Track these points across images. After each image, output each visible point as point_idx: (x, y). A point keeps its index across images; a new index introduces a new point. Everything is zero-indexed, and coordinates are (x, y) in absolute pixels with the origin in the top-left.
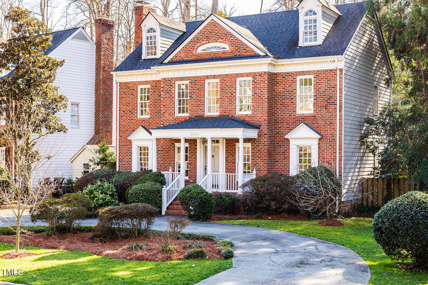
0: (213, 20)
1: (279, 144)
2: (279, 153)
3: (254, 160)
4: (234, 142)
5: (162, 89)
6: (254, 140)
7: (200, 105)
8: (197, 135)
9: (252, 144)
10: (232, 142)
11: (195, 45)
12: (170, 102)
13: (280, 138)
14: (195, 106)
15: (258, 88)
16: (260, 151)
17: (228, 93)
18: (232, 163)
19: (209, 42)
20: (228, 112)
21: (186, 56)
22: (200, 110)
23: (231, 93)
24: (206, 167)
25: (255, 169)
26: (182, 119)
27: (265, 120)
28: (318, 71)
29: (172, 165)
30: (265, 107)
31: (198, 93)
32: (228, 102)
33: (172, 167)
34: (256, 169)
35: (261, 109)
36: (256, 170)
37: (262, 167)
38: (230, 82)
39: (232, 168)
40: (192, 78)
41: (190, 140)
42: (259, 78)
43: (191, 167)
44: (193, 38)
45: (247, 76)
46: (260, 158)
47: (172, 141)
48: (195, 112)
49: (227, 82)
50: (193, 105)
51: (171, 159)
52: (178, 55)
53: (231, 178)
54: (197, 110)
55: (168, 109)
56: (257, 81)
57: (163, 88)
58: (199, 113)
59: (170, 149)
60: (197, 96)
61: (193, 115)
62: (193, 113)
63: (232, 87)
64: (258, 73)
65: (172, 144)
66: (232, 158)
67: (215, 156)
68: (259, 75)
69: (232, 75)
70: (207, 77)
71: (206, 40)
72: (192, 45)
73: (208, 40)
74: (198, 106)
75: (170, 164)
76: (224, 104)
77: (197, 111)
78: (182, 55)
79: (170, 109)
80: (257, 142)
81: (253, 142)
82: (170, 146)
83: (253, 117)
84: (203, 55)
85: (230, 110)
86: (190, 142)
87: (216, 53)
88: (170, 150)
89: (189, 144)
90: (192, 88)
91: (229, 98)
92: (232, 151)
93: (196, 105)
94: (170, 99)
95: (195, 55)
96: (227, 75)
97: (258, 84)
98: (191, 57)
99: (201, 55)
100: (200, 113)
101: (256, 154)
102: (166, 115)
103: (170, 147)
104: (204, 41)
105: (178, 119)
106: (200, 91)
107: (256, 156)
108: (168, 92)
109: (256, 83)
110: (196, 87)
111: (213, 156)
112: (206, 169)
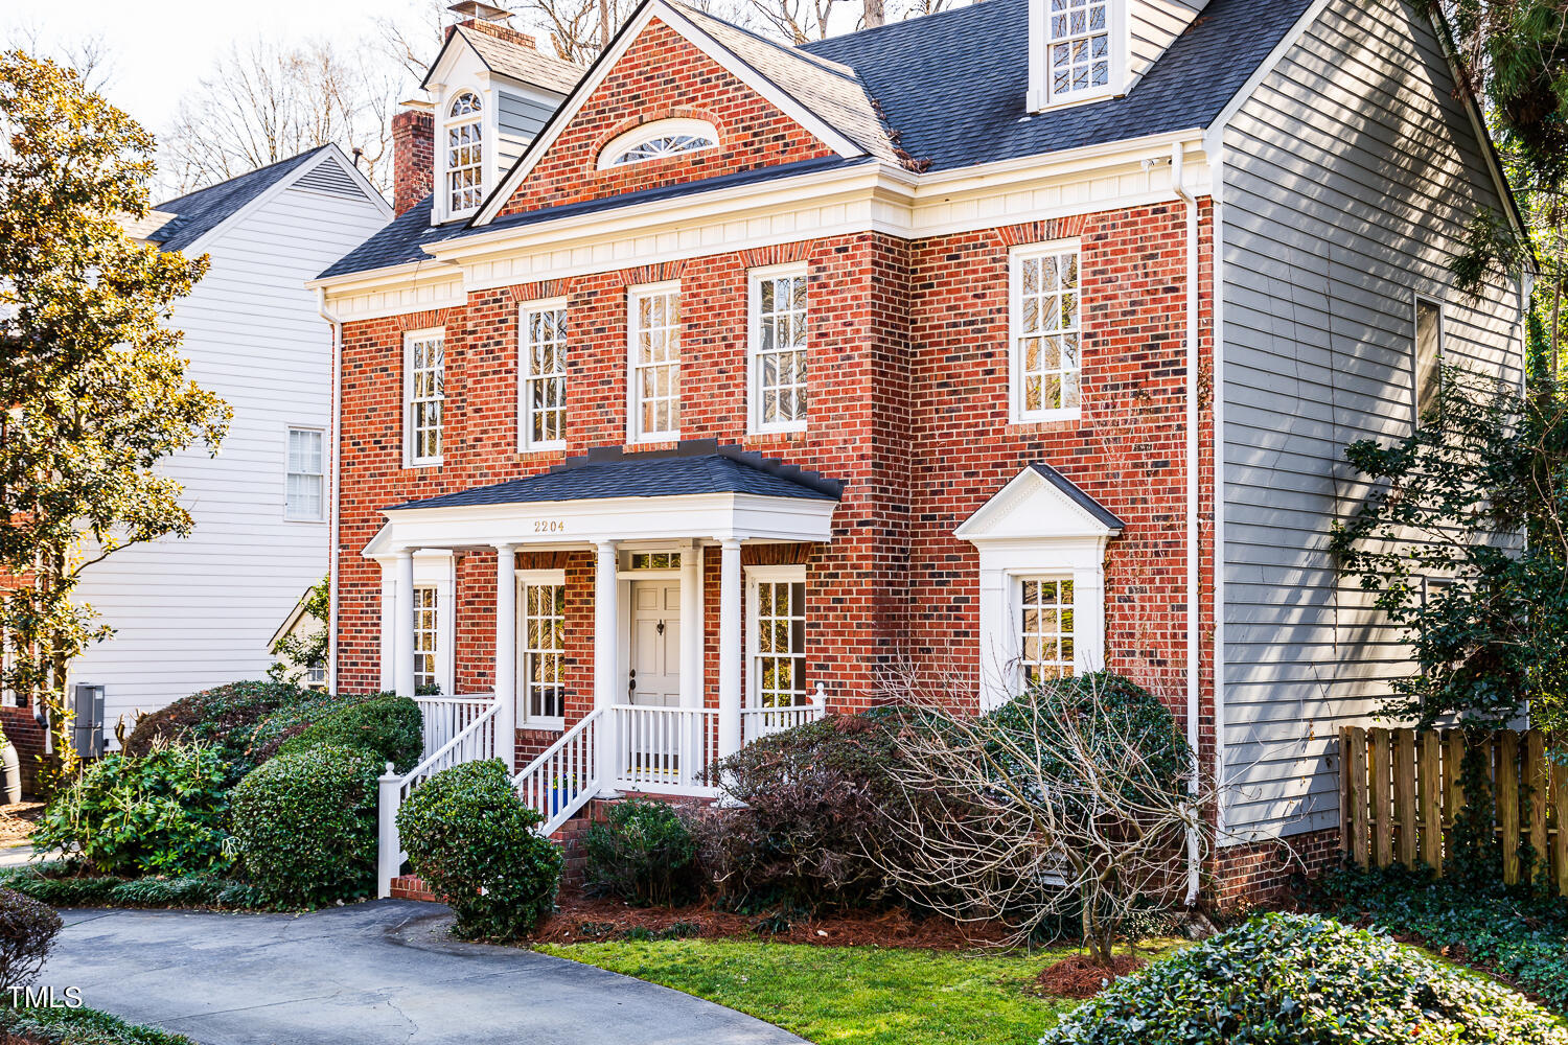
0: (655, 21)
1: (933, 567)
2: (936, 609)
3: (818, 642)
5: (470, 340)
6: (819, 550)
7: (607, 398)
8: (558, 531)
9: (809, 567)
11: (590, 137)
12: (500, 394)
13: (936, 542)
14: (588, 408)
15: (834, 309)
16: (840, 601)
17: (712, 341)
19: (641, 123)
20: (713, 427)
21: (557, 190)
22: (609, 421)
23: (724, 339)
24: (633, 674)
25: (820, 686)
26: (540, 464)
27: (862, 457)
28: (1099, 217)
30: (861, 398)
31: (600, 346)
32: (714, 380)
34: (826, 685)
35: (847, 408)
36: (826, 692)
37: (850, 677)
38: (723, 292)
40: (578, 282)
41: (572, 558)
42: (836, 265)
43: (573, 677)
44: (582, 109)
45: (790, 258)
46: (841, 634)
48: (589, 430)
49: (711, 294)
50: (582, 400)
52: (530, 187)
54: (597, 422)
55: (490, 424)
56: (830, 277)
57: (474, 332)
58: (602, 436)
60: (596, 362)
61: (581, 446)
62: (583, 438)
63: (729, 314)
64: (833, 239)
67: (669, 627)
68: (839, 251)
69: (727, 259)
70: (636, 275)
71: (631, 114)
72: (577, 139)
73: (636, 112)
74: (599, 406)
76: (698, 389)
77: (596, 429)
78: (544, 186)
79: (501, 423)
80: (829, 558)
81: (814, 559)
83: (814, 444)
84: (617, 178)
85: (720, 419)
86: (569, 565)
87: (667, 168)
89: (568, 573)
90: (578, 325)
91: (716, 364)
93: (594, 399)
94: (500, 379)
95: (589, 183)
96: (709, 260)
97: (832, 293)
98: (577, 193)
99: (612, 179)
100: (609, 435)
101: (827, 617)
102: (485, 449)
104: (623, 116)
105: (527, 465)
106: (608, 337)
107: (825, 626)
108: (492, 352)
109: (825, 286)
110: (593, 323)
111: (661, 627)
112: (632, 685)
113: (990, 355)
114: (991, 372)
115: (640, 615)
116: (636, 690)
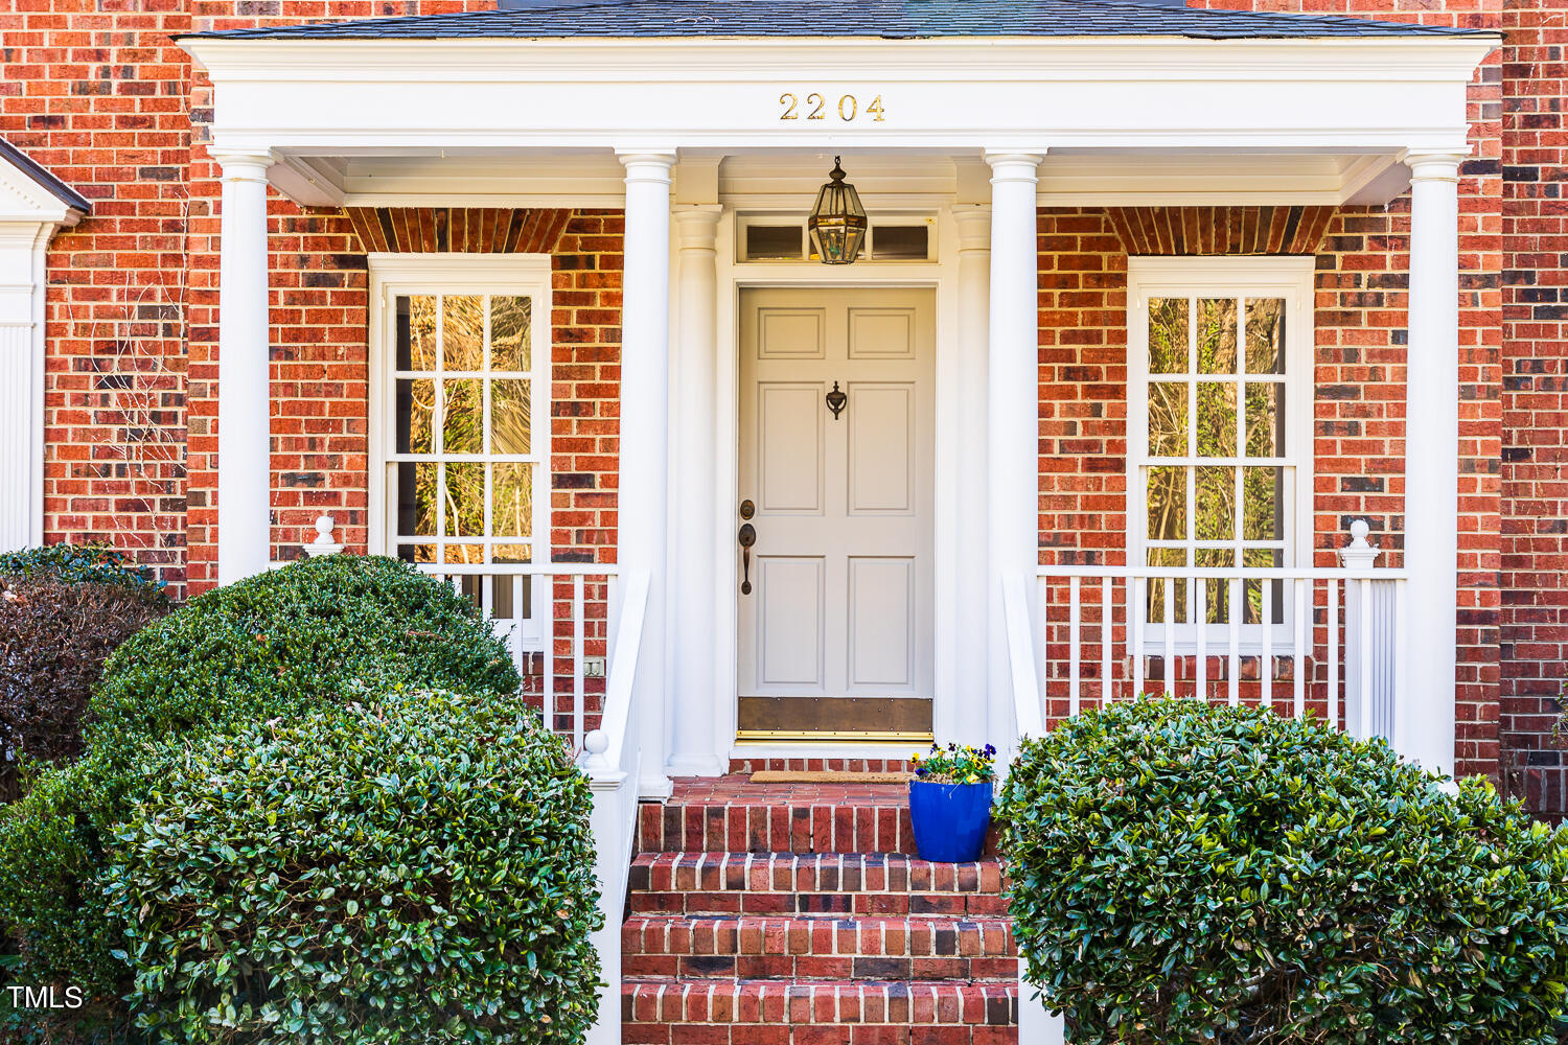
1: (1530, 277)
2: (1537, 366)
3: (1354, 429)
4: (1110, 244)
6: (1353, 225)
8: (864, 120)
9: (1324, 262)
10: (1088, 244)
13: (1539, 226)
18: (1091, 466)
24: (747, 510)
25: (1360, 529)
29: (334, 498)
33: (338, 517)
34: (1375, 524)
36: (1374, 540)
39: (1093, 521)
41: (576, 226)
47: (342, 225)
51: (324, 426)
53: (1075, 623)
59: (315, 317)
65: (343, 262)
66: (1096, 410)
67: (858, 399)
75: (315, 479)
81: (1339, 244)
82: (314, 280)
86: (569, 244)
88: (316, 335)
89: (560, 263)
92: (1089, 337)
101: (1375, 373)
103: (308, 298)
107: (1371, 393)
111: (837, 400)
112: (746, 537)
115: (766, 370)
116: (754, 550)
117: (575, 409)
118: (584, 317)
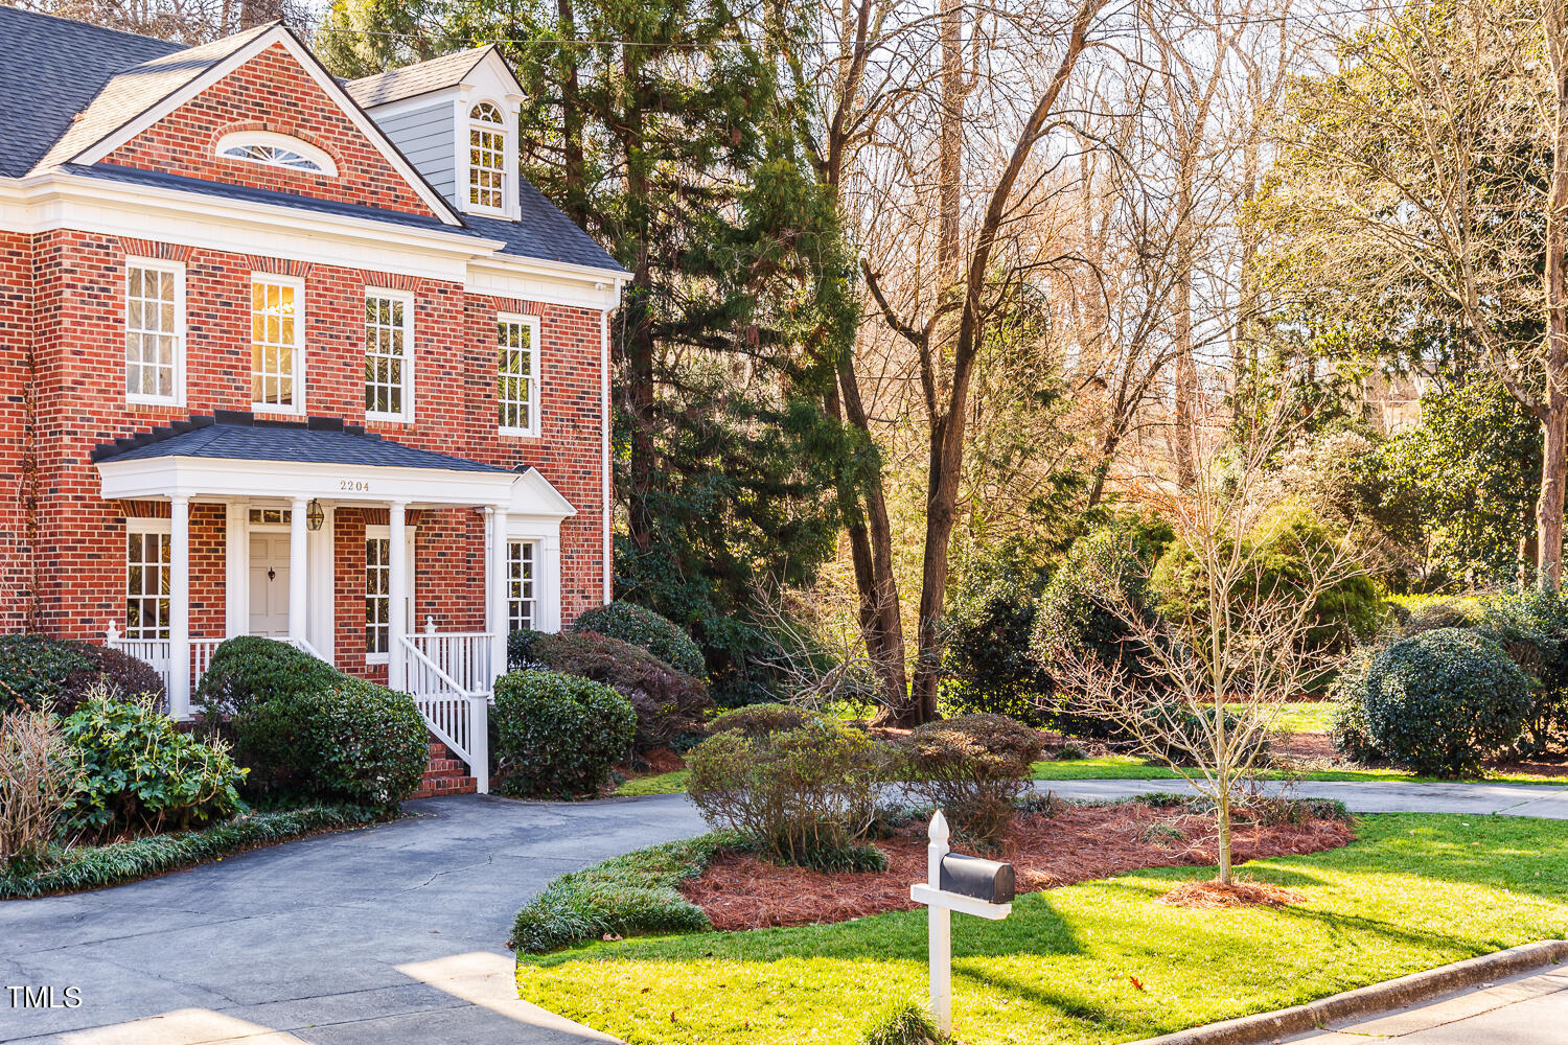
0: (278, 45)
3: (428, 585)
4: (360, 521)
5: (66, 278)
6: (428, 516)
7: (236, 367)
9: (419, 528)
10: (355, 521)
11: (211, 122)
12: (108, 341)
14: (215, 372)
15: (437, 335)
16: (444, 554)
17: (338, 337)
18: (356, 598)
19: (265, 128)
20: (339, 409)
21: (174, 159)
22: (237, 388)
23: (348, 338)
25: (430, 619)
26: (158, 417)
27: (458, 449)
28: (553, 307)
29: (115, 613)
30: (457, 405)
31: (227, 318)
32: (339, 370)
33: (117, 621)
34: (434, 617)
35: (446, 411)
36: (434, 623)
37: (451, 610)
38: (347, 299)
39: (357, 618)
40: (201, 253)
41: (197, 509)
42: (437, 300)
43: (201, 619)
44: (203, 93)
45: (402, 287)
46: (444, 579)
47: (118, 507)
48: (214, 393)
49: (337, 298)
50: (207, 365)
51: (111, 585)
52: (140, 145)
54: (225, 387)
55: (94, 369)
56: (434, 309)
57: (72, 272)
58: (230, 401)
59: (107, 542)
60: (222, 331)
61: (207, 406)
62: (208, 399)
63: (353, 319)
64: (437, 282)
65: (118, 521)
66: (358, 579)
67: (275, 575)
68: (441, 291)
69: (351, 273)
70: (263, 263)
71: (254, 118)
72: (197, 119)
73: (261, 119)
74: (226, 373)
75: (109, 606)
76: (325, 375)
77: (222, 393)
78: (158, 149)
79: (108, 370)
80: (435, 522)
82: (107, 528)
83: (423, 434)
84: (241, 170)
85: (346, 403)
86: (194, 516)
87: (291, 178)
88: (109, 549)
89: (191, 523)
90: (201, 294)
91: (342, 357)
92: (356, 553)
93: (221, 366)
94: (108, 327)
95: (210, 165)
96: (335, 270)
97: (436, 322)
98: (196, 169)
99: (234, 169)
100: (232, 402)
101: (434, 566)
102: (89, 393)
103: (105, 535)
104: (247, 116)
105: (142, 416)
106: (235, 312)
107: (433, 573)
108: (96, 297)
109: (431, 315)
110: (219, 296)
111: (271, 574)
113: (489, 384)
114: (489, 396)
117: (197, 578)
118: (200, 543)
